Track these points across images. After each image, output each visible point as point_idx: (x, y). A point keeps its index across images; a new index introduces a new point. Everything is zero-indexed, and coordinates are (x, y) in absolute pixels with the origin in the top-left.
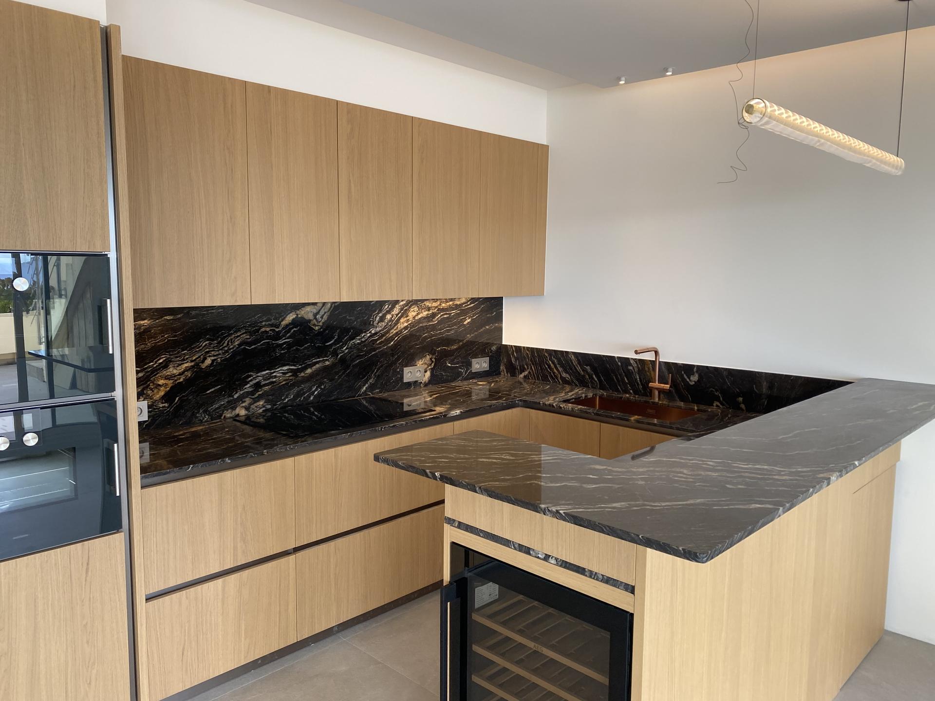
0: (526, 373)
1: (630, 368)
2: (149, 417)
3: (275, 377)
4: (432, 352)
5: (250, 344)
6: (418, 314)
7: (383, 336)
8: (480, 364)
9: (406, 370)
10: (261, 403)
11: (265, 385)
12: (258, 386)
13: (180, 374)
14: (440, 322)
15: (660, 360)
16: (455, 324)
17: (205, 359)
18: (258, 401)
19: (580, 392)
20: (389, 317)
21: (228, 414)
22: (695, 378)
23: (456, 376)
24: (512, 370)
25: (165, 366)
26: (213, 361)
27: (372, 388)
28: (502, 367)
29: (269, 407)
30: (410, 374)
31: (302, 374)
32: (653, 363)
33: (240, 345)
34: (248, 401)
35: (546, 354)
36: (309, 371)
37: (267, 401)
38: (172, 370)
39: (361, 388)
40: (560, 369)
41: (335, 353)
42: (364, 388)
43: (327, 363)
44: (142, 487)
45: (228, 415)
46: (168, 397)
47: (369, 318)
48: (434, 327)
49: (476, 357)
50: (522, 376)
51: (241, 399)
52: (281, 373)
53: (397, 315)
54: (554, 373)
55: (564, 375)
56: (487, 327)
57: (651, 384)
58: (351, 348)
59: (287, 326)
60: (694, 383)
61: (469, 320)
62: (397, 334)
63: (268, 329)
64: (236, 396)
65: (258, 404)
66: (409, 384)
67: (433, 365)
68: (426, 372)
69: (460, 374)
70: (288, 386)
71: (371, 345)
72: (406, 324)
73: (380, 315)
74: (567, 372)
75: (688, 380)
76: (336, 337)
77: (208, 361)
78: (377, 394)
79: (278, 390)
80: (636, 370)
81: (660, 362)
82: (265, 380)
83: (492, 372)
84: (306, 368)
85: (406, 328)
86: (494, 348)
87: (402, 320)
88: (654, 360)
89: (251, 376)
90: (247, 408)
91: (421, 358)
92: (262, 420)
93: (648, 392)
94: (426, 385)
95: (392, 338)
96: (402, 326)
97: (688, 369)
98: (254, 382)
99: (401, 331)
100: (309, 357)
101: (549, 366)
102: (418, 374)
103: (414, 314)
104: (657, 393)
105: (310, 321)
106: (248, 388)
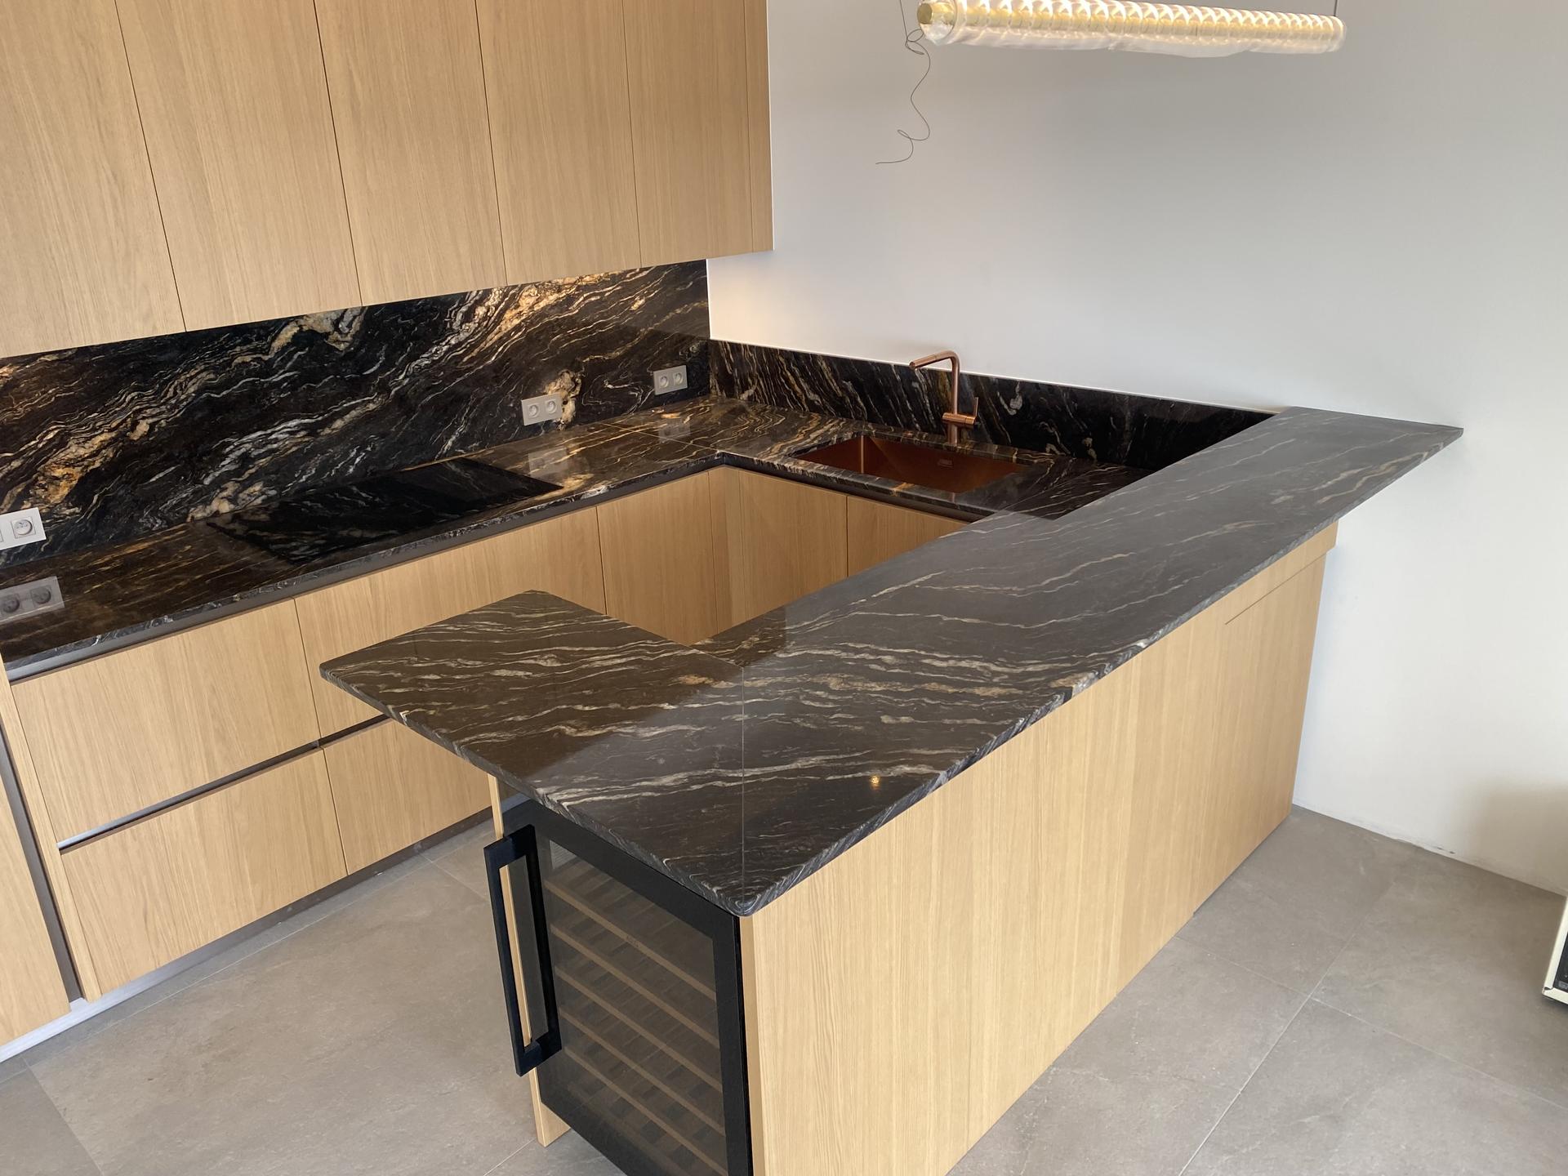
0: (751, 391)
1: (915, 385)
2: (47, 534)
3: (276, 440)
4: (573, 367)
5: (218, 388)
6: (538, 301)
7: (473, 347)
8: (670, 379)
9: (526, 404)
10: (257, 487)
11: (260, 456)
12: (245, 460)
13: (93, 455)
14: (584, 311)
15: (961, 371)
16: (614, 311)
17: (135, 424)
18: (251, 485)
19: (832, 430)
20: (480, 311)
21: (199, 513)
22: (1017, 403)
23: (622, 404)
24: (729, 385)
25: (61, 442)
26: (152, 426)
27: (463, 441)
28: (712, 381)
29: (273, 493)
30: (534, 410)
31: (327, 431)
32: (950, 375)
33: (198, 392)
34: (231, 488)
35: (781, 359)
36: (339, 424)
37: (268, 484)
38: (74, 450)
39: (442, 442)
40: (805, 386)
41: (384, 388)
42: (450, 443)
43: (371, 406)
44: (12, 681)
45: (199, 515)
46: (79, 495)
47: (442, 317)
48: (572, 322)
49: (660, 366)
50: (745, 396)
51: (219, 484)
52: (285, 434)
53: (497, 307)
54: (795, 392)
55: (812, 396)
56: (678, 311)
57: (946, 416)
58: (413, 375)
59: (284, 348)
60: (1014, 412)
61: (641, 302)
62: (501, 341)
63: (248, 359)
64: (207, 482)
65: (251, 489)
66: (535, 428)
67: (578, 389)
68: (565, 403)
69: (631, 401)
70: (301, 457)
71: (451, 367)
72: (516, 322)
73: (464, 309)
74: (816, 392)
75: (1006, 407)
76: (382, 359)
77: (143, 427)
78: (475, 453)
79: (282, 468)
80: (925, 388)
81: (961, 375)
82: (256, 448)
83: (696, 389)
84: (332, 420)
85: (517, 328)
86: (694, 348)
87: (508, 315)
88: (951, 370)
89: (229, 444)
90: (232, 500)
91: (554, 380)
92: (263, 517)
93: (942, 428)
94: (568, 426)
95: (492, 350)
96: (510, 326)
97: (1007, 387)
98: (238, 453)
99: (508, 335)
100: (335, 400)
101: (787, 380)
102: (551, 409)
103: (531, 301)
104: (955, 430)
105: (327, 335)
106: (227, 465)
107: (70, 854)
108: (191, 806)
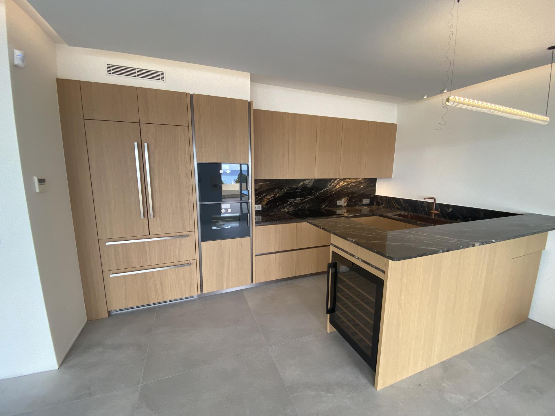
0: (383, 205)
1: (424, 205)
2: (262, 209)
3: (296, 201)
4: (348, 196)
5: (289, 191)
6: (343, 184)
7: (330, 190)
8: (366, 201)
9: (338, 201)
10: (292, 208)
11: (293, 203)
12: (291, 203)
13: (270, 198)
14: (351, 186)
15: (436, 202)
16: (357, 187)
17: (277, 194)
18: (291, 207)
19: (402, 213)
20: (333, 184)
21: (283, 210)
22: (451, 210)
23: (356, 204)
24: (378, 204)
25: (266, 196)
26: (279, 195)
27: (326, 206)
28: (375, 203)
29: (294, 209)
30: (339, 203)
31: (304, 201)
32: (433, 203)
33: (286, 191)
34: (288, 207)
35: (391, 199)
36: (306, 200)
37: (293, 208)
38: (268, 197)
39: (322, 206)
40: (396, 204)
41: (314, 195)
42: (323, 206)
43: (312, 198)
44: (255, 226)
45: (283, 211)
46: (267, 204)
47: (326, 184)
48: (349, 188)
49: (364, 199)
51: (286, 206)
52: (298, 200)
53: (336, 184)
54: (394, 206)
55: (398, 207)
56: (370, 189)
57: (431, 211)
58: (319, 194)
59: (300, 186)
60: (450, 212)
61: (362, 186)
62: (335, 190)
63: (295, 187)
64: (285, 205)
65: (291, 208)
66: (339, 206)
67: (348, 200)
68: (345, 202)
69: (358, 204)
70: (300, 204)
71: (326, 193)
72: (339, 187)
73: (330, 183)
74: (398, 206)
75: (447, 210)
76: (315, 190)
77: (278, 195)
78: (327, 208)
79: (297, 205)
80: (426, 205)
82: (293, 201)
83: (371, 204)
84: (305, 199)
85: (338, 188)
86: (372, 196)
87: (337, 185)
88: (433, 202)
89: (289, 200)
90: (288, 209)
91: (344, 198)
92: (292, 213)
93: (430, 214)
94: (345, 207)
95: (333, 191)
96: (337, 187)
97: (448, 206)
98: (290, 202)
99: (337, 189)
100: (306, 195)
101: (392, 203)
102: (342, 203)
103: (342, 183)
104: (433, 215)
105: (307, 185)
106: (288, 203)
107: (256, 257)
108: (274, 255)
